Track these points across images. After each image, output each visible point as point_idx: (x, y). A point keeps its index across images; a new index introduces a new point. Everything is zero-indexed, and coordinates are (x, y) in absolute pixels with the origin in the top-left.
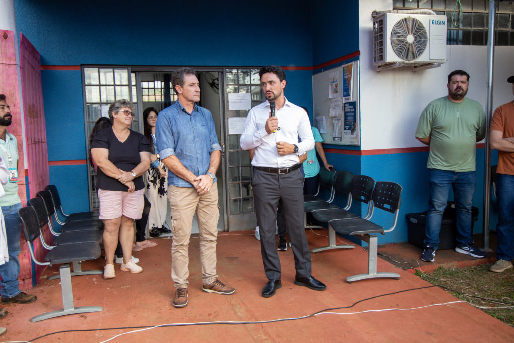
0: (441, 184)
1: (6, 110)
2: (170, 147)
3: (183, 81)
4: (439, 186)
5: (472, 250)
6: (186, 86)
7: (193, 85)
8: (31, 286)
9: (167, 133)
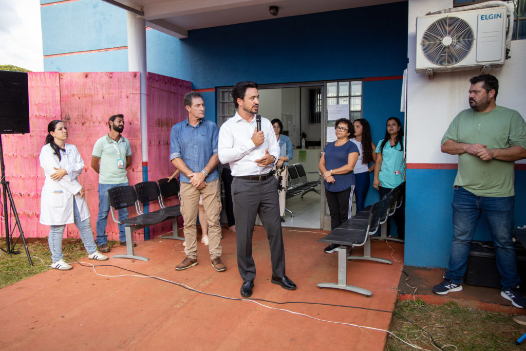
0: (461, 208)
1: (122, 123)
2: (176, 152)
3: (191, 103)
4: (459, 211)
5: (513, 296)
6: (193, 106)
7: (199, 105)
8: (143, 239)
9: (175, 141)
